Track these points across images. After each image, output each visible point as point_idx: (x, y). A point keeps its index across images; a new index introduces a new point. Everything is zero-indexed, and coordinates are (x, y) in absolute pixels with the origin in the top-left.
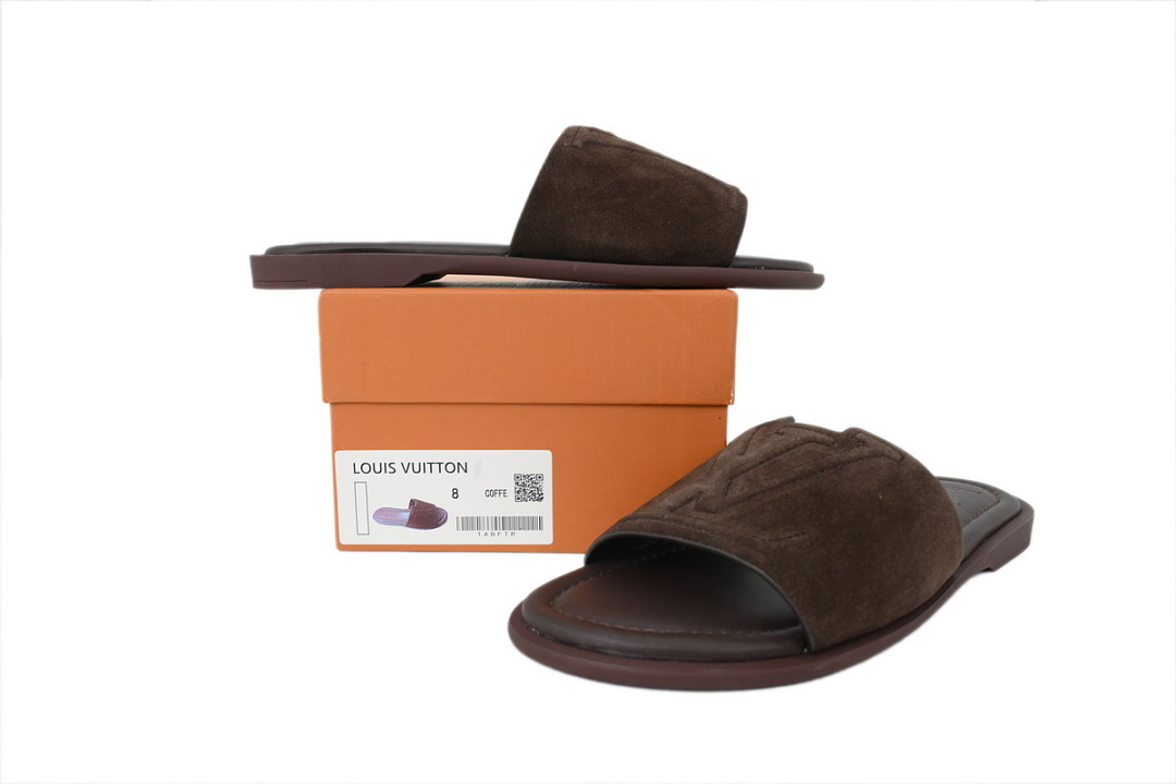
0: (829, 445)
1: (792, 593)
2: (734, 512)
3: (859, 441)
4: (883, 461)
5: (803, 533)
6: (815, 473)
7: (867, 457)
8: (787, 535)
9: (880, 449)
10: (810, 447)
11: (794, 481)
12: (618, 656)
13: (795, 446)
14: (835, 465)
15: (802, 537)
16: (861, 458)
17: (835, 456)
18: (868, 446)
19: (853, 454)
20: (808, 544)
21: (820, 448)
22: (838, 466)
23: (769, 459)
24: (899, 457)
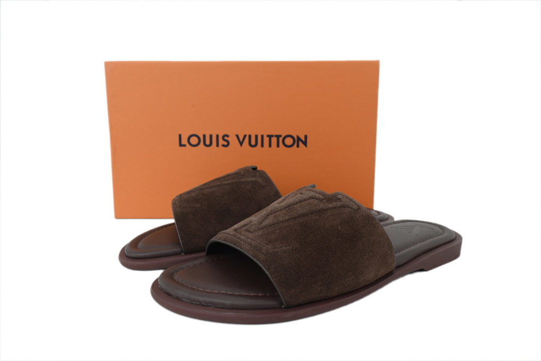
0: (321, 200)
1: (273, 276)
2: (260, 233)
3: (338, 199)
4: (347, 210)
5: (290, 245)
6: (308, 215)
7: (338, 207)
8: (281, 246)
9: (347, 204)
10: (312, 201)
11: (295, 218)
12: (188, 302)
13: (305, 200)
14: (319, 211)
15: (288, 247)
16: (335, 208)
17: (322, 206)
18: (341, 202)
19: (330, 206)
20: (291, 251)
21: (316, 202)
22: (321, 212)
23: (289, 206)
24: (357, 208)
